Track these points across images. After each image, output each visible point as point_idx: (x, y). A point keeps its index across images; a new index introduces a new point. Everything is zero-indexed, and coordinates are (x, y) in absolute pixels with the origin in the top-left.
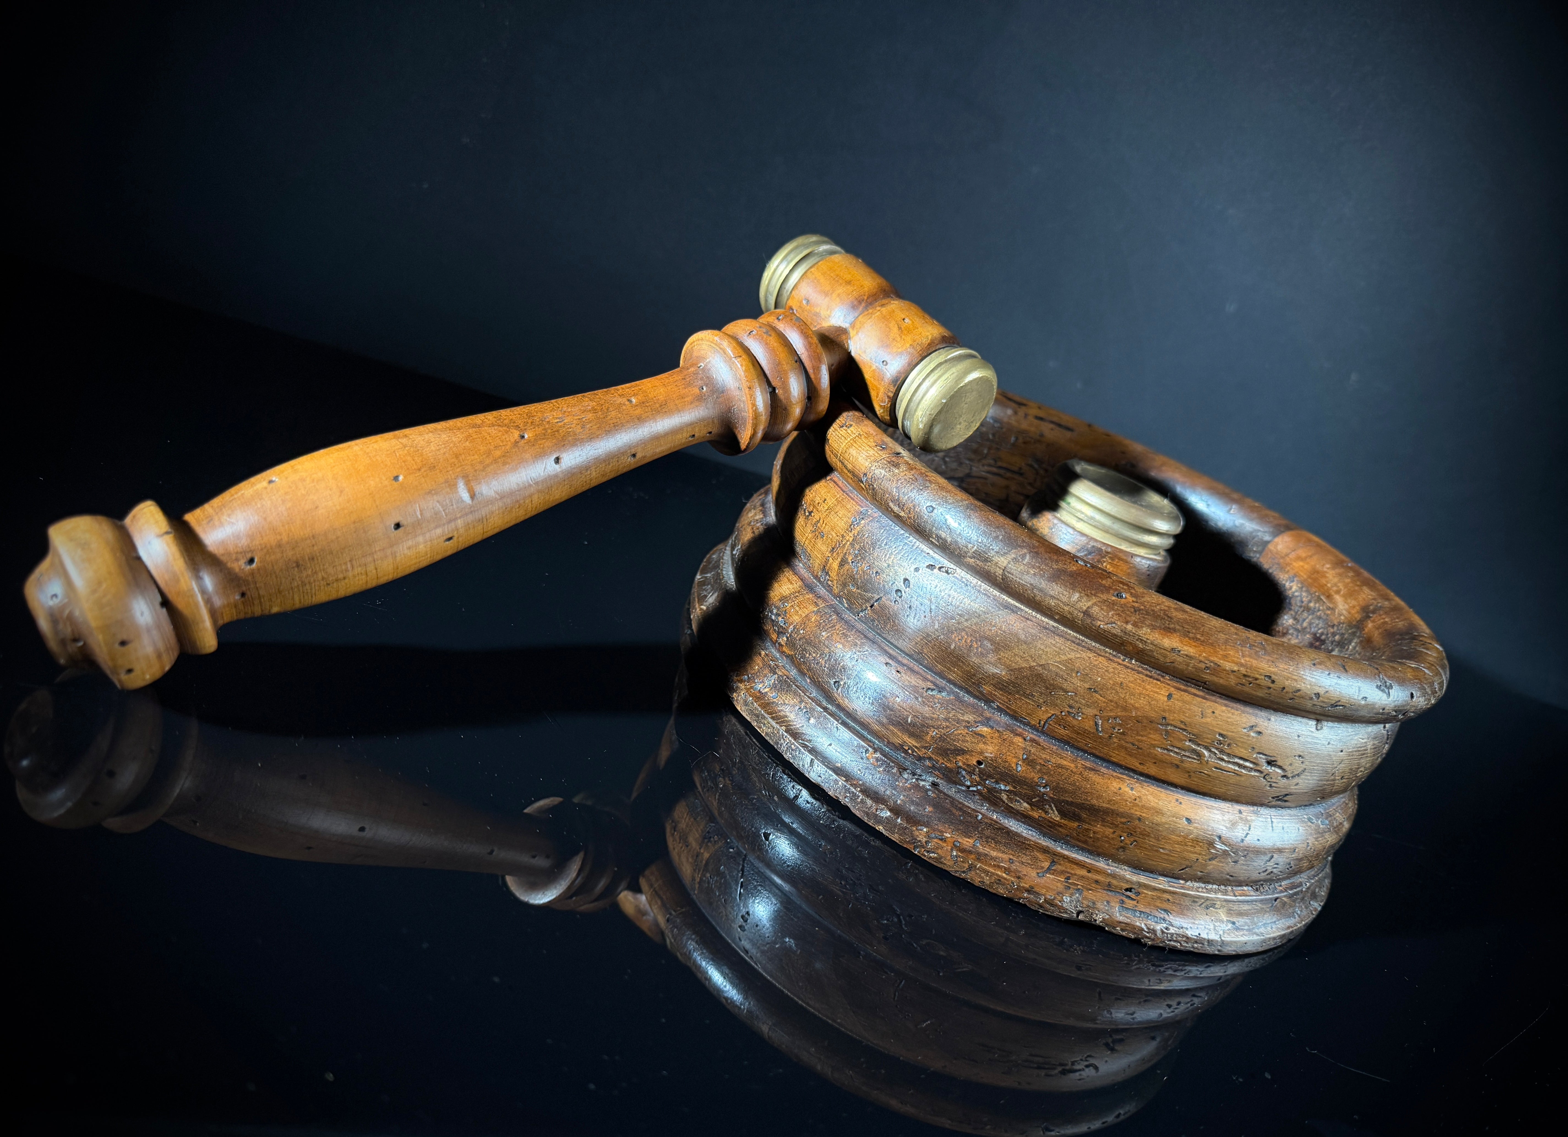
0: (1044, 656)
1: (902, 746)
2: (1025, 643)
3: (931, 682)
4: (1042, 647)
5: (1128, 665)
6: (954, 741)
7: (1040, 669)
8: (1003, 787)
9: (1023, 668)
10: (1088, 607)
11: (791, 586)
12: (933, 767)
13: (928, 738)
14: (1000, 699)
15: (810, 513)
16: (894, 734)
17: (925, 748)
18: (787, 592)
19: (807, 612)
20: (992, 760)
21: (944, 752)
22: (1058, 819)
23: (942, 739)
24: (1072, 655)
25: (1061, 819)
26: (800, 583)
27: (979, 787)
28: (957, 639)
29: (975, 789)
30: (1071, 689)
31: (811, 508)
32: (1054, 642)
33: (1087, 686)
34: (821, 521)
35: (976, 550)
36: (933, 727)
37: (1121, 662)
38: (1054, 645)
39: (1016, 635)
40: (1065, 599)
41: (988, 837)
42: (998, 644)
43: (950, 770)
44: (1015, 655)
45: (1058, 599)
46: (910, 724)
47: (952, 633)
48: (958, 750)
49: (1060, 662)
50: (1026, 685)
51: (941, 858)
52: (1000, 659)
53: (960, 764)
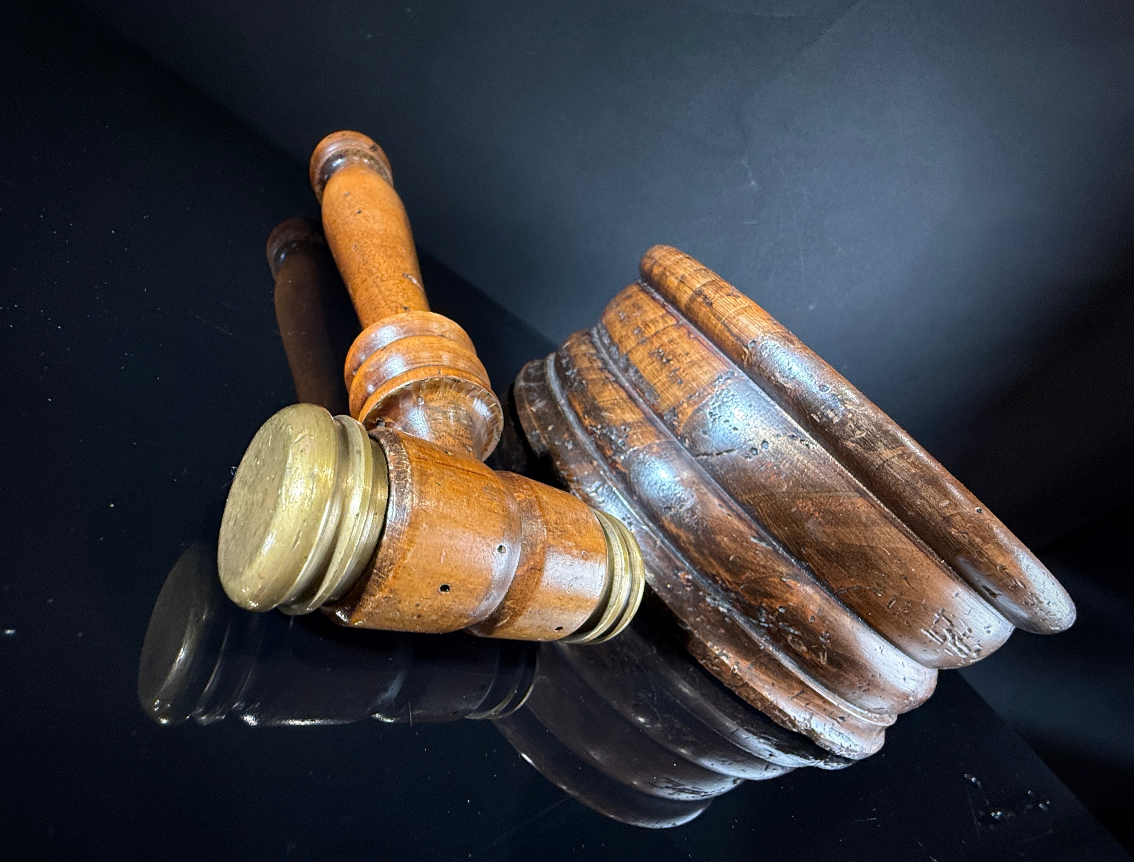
0: (876, 540)
1: (714, 576)
2: (865, 526)
3: (755, 531)
4: (878, 532)
5: (938, 563)
6: (767, 585)
7: (868, 549)
8: (792, 631)
9: (853, 545)
10: (952, 515)
11: (634, 416)
12: (737, 600)
13: (743, 577)
14: (815, 561)
15: (668, 361)
16: (710, 563)
17: (737, 584)
18: (631, 420)
19: (649, 442)
20: (793, 609)
21: (753, 592)
22: (824, 663)
23: (755, 581)
24: (901, 545)
25: (827, 664)
26: (642, 415)
27: (771, 625)
28: (801, 505)
29: (766, 625)
30: (887, 572)
31: (671, 357)
32: (888, 530)
33: (901, 573)
34: (681, 370)
35: (863, 438)
36: (752, 570)
37: (934, 559)
38: (888, 533)
39: (859, 517)
40: (932, 501)
41: (761, 663)
42: (839, 519)
43: (751, 606)
44: (851, 532)
45: (927, 501)
46: (730, 562)
47: (798, 499)
48: (767, 594)
49: (888, 549)
50: (848, 559)
51: (722, 672)
52: (835, 532)
53: (764, 605)
